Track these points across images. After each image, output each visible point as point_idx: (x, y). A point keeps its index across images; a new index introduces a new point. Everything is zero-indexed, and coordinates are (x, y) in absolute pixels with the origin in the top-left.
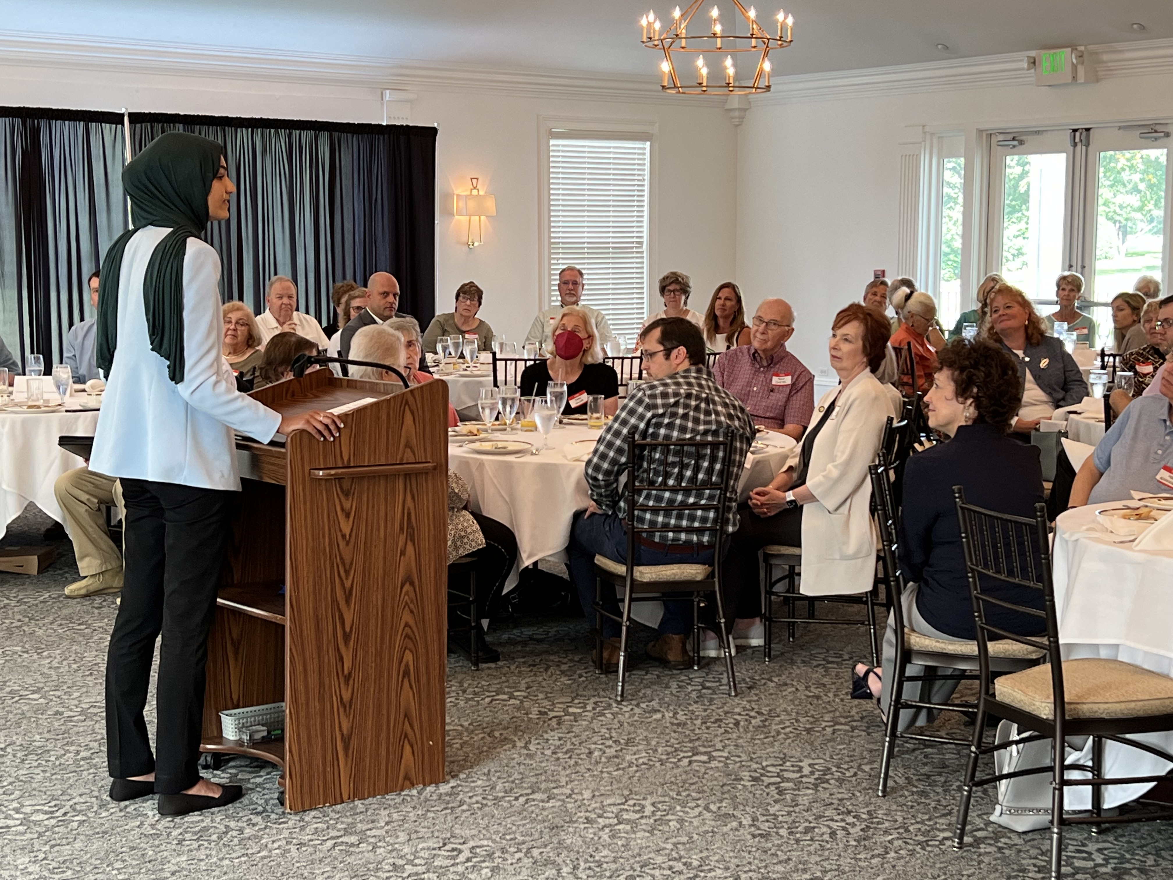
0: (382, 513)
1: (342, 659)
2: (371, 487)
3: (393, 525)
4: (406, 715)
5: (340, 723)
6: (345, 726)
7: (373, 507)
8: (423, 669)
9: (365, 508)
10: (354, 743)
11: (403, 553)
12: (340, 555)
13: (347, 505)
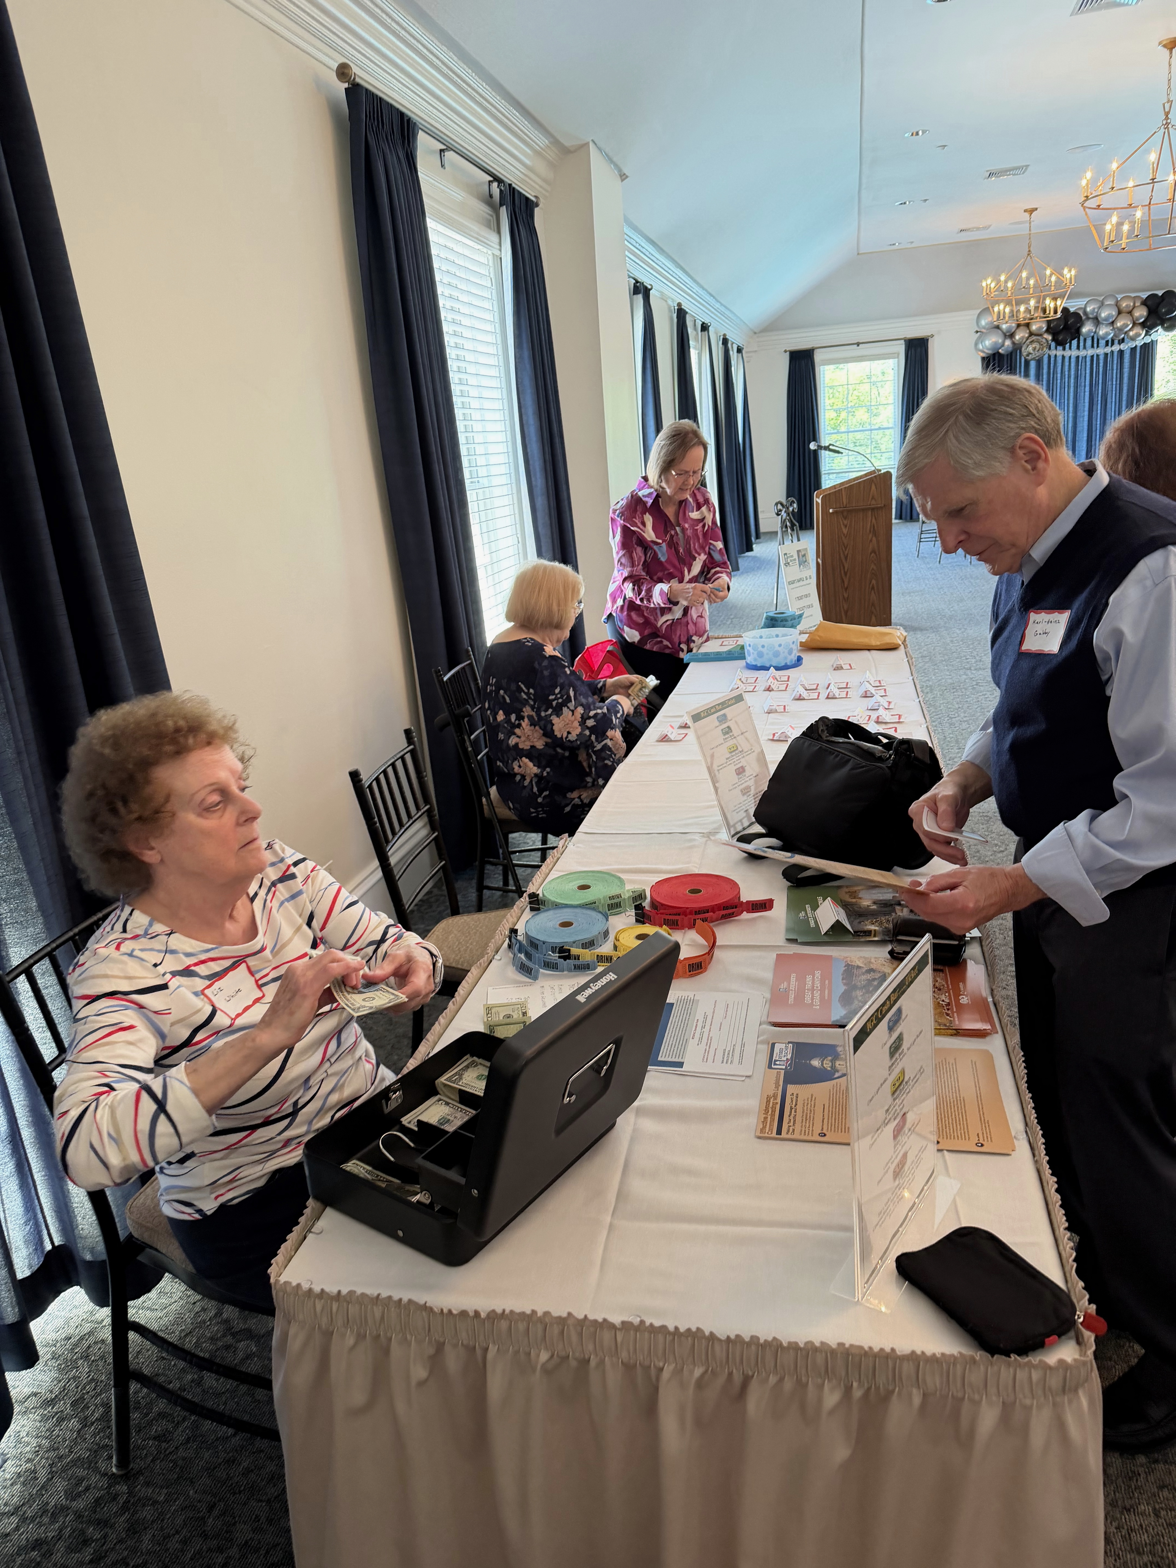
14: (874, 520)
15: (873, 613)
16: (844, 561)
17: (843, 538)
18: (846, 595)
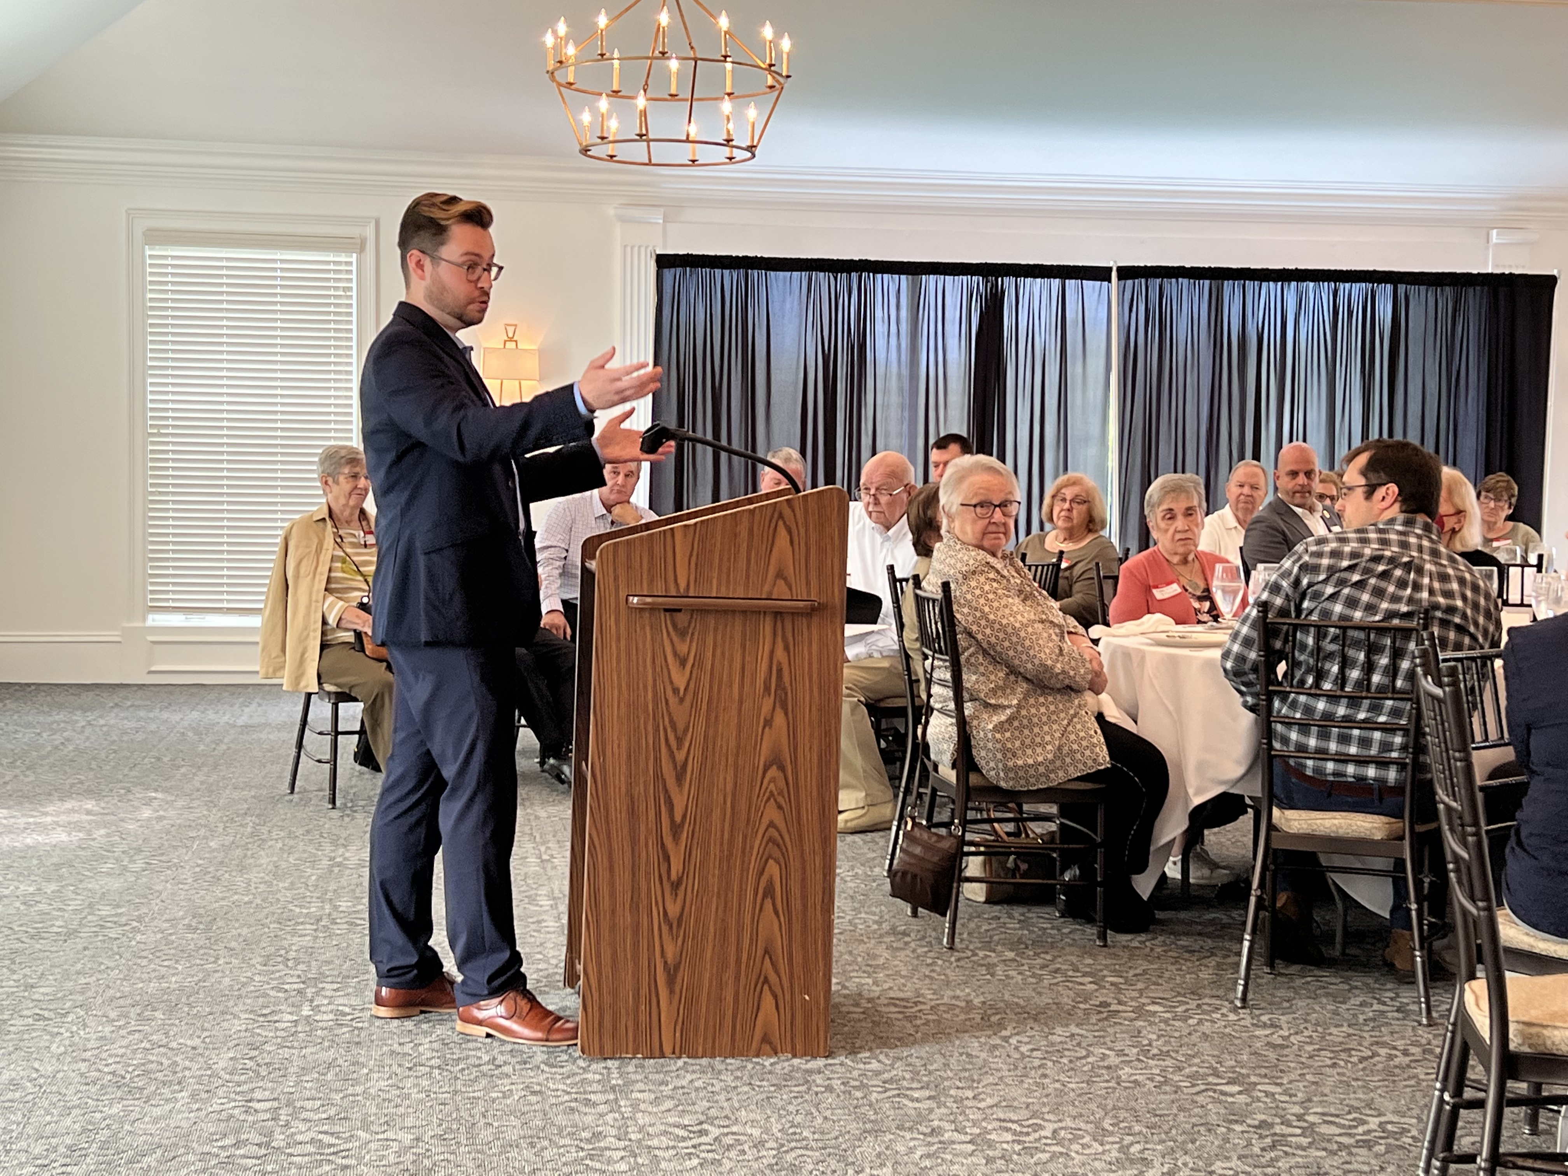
0: (737, 665)
1: (667, 859)
2: (721, 627)
3: (753, 682)
4: (766, 951)
5: (662, 946)
6: (671, 952)
7: (723, 654)
8: (796, 890)
9: (709, 654)
10: (683, 975)
11: (768, 723)
12: (670, 714)
13: (683, 648)
14: (780, 653)
15: (766, 980)
16: (671, 782)
17: (673, 700)
18: (673, 910)
